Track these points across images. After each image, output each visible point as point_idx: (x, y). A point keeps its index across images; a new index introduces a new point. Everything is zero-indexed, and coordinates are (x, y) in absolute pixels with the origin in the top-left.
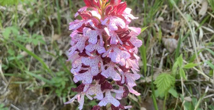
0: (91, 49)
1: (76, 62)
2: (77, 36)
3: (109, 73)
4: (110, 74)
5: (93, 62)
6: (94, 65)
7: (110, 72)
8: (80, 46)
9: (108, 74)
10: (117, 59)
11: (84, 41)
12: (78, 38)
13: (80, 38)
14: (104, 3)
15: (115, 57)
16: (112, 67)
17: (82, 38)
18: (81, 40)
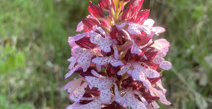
0: (101, 61)
1: (75, 91)
2: (80, 51)
3: (127, 101)
4: (129, 103)
5: (103, 83)
6: (105, 88)
7: (129, 99)
8: (84, 62)
9: (126, 103)
10: (142, 77)
11: (90, 56)
12: (80, 53)
13: (84, 53)
14: (118, 12)
15: (138, 74)
16: (131, 93)
17: (86, 53)
18: (85, 55)
